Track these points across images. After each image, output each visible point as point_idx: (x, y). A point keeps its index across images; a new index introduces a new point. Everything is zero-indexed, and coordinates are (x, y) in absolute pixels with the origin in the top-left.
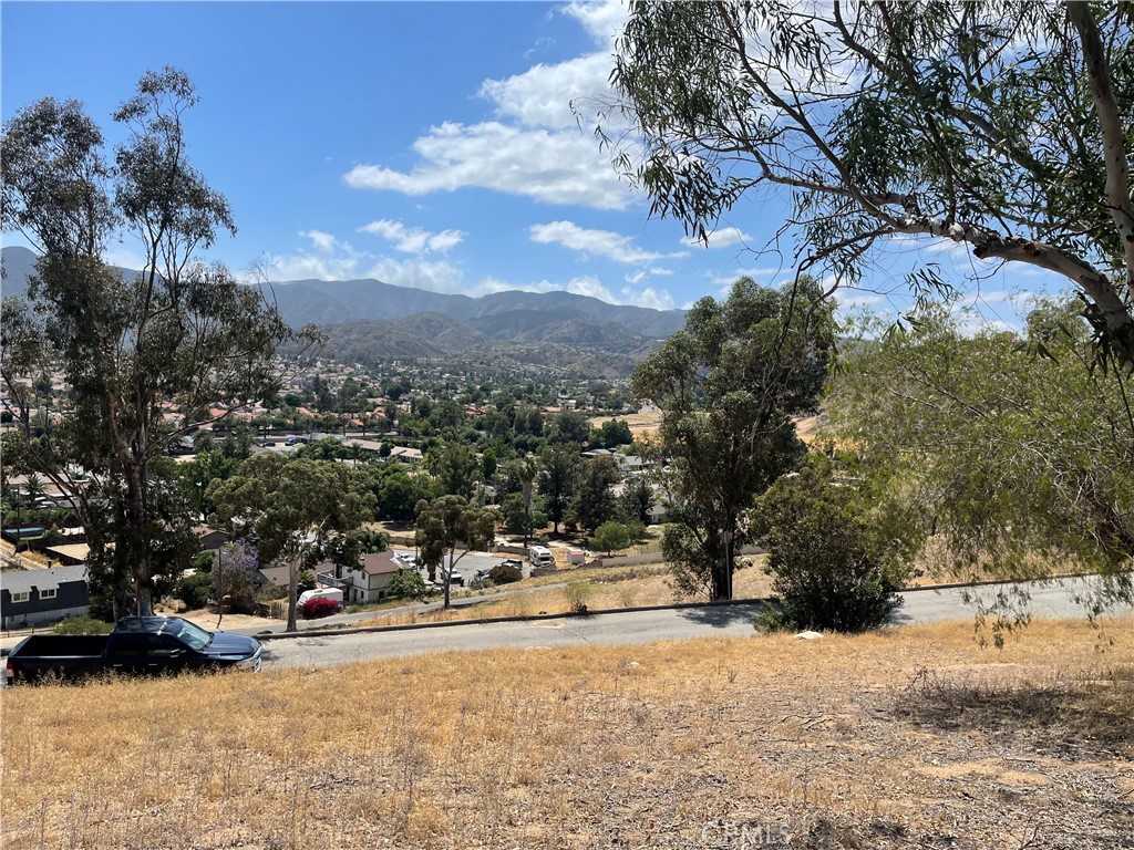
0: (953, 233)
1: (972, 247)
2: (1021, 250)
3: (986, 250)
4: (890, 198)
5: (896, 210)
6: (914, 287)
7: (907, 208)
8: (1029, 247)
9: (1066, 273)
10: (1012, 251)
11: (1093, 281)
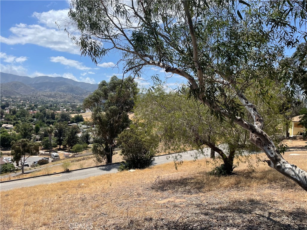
0: (161, 65)
1: (165, 69)
2: (176, 71)
3: (168, 70)
4: (146, 56)
5: (148, 59)
6: (153, 80)
7: (150, 58)
8: (177, 70)
9: (186, 77)
10: (174, 71)
11: (191, 79)
